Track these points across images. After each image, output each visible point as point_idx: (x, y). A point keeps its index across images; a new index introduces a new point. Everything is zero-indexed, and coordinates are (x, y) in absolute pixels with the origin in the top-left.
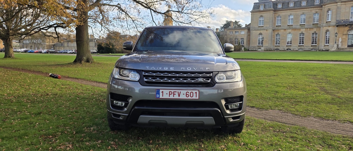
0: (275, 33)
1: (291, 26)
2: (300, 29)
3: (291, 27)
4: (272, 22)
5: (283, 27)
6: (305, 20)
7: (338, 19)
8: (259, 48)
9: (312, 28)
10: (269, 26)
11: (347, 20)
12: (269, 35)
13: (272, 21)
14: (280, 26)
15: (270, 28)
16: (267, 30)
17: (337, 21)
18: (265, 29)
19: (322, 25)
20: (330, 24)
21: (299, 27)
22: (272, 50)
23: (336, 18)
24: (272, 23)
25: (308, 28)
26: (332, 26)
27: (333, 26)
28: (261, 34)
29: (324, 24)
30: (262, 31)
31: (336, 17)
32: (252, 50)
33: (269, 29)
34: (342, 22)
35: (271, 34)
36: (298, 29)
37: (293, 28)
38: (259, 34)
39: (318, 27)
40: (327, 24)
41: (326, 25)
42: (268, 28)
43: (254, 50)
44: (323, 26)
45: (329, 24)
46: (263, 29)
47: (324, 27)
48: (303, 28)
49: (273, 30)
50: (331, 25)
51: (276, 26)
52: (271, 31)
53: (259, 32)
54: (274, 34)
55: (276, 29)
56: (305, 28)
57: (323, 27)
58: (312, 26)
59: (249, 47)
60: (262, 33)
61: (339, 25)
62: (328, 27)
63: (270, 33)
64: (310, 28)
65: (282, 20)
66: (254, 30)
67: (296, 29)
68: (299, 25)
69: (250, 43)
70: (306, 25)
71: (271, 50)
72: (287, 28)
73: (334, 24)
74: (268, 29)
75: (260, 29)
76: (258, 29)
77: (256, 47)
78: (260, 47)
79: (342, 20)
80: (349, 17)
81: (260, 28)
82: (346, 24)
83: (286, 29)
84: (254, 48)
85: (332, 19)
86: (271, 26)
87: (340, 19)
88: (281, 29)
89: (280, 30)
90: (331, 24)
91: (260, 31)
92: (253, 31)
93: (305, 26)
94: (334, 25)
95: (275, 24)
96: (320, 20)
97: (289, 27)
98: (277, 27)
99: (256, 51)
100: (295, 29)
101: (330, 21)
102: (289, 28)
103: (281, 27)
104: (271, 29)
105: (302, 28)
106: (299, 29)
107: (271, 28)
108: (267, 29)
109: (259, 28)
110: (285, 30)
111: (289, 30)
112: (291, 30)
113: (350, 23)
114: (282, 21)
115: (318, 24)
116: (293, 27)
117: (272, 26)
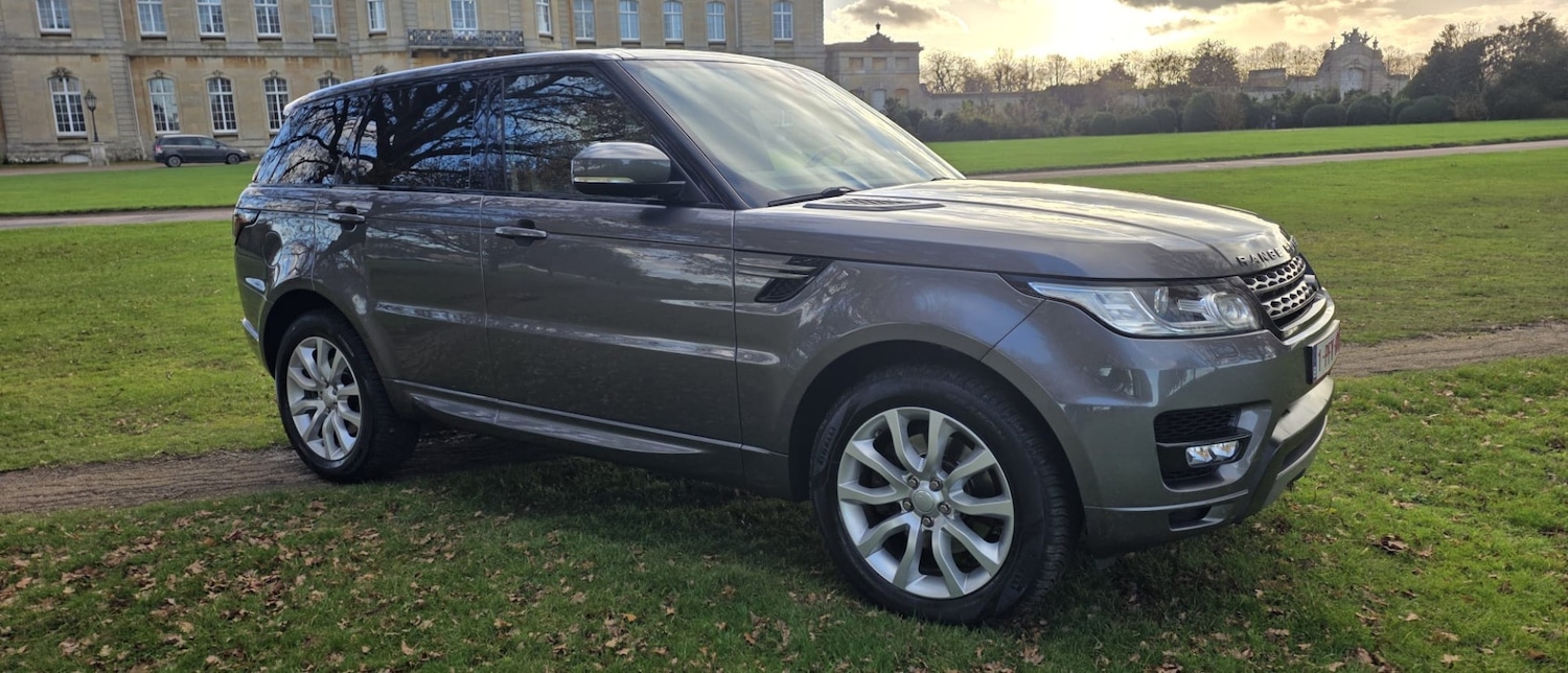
0: (141, 75)
1: (216, 44)
2: (264, 57)
3: (221, 47)
4: (118, 16)
5: (177, 46)
6: (277, 18)
7: (412, 26)
8: (68, 148)
9: (314, 57)
10: (102, 36)
11: (443, 31)
12: (115, 81)
13: (117, 10)
14: (165, 38)
15: (108, 44)
16: (94, 55)
17: (410, 34)
18: (85, 51)
19: (352, 45)
20: (386, 46)
21: (254, 49)
22: (145, 157)
23: (404, 21)
24: (119, 23)
25: (297, 57)
26: (394, 52)
27: (399, 53)
28: (61, 75)
29: (361, 44)
30: (66, 62)
31: (404, 15)
32: (31, 163)
33: (107, 51)
34: (429, 38)
35: (122, 76)
36: (252, 58)
37: (231, 54)
38: (53, 73)
39: (338, 51)
40: (372, 44)
41: (370, 47)
42: (99, 48)
43: (42, 159)
44: (361, 51)
45: (381, 43)
46: (70, 48)
47: (366, 54)
48: (276, 54)
49: (132, 58)
50: (389, 49)
51: (139, 39)
52: (120, 64)
53: (49, 64)
54: (137, 77)
55: (145, 53)
56: (286, 57)
57: (361, 55)
58: (312, 47)
59: (6, 142)
60: (68, 68)
61: (419, 50)
62: (381, 55)
63: (112, 70)
64: (305, 58)
65: (164, 8)
66: (13, 50)
67: (246, 57)
68: (256, 40)
69: (8, 124)
70: (288, 43)
71: (141, 156)
72: (202, 53)
73: (400, 45)
74: (101, 51)
75: (57, 48)
76: (41, 48)
77: (47, 144)
78: (67, 142)
79: (429, 32)
80: (448, 23)
81: (53, 45)
82: (445, 49)
83: (195, 58)
84: (38, 148)
85: (389, 24)
86: (118, 37)
87: (421, 27)
88: (171, 53)
89: (166, 59)
90: (387, 43)
91: (53, 58)
92: (11, 54)
93: (285, 47)
94: (403, 49)
95: (131, 25)
96: (339, 26)
97: (211, 45)
98: (149, 45)
99: (51, 163)
100: (243, 57)
101: (384, 29)
102: (211, 53)
103: (169, 46)
104: (118, 51)
105: (270, 54)
106: (259, 57)
107: (118, 44)
108: (97, 51)
109: (43, 44)
110: (191, 58)
111: (211, 61)
112: (221, 60)
113: (455, 43)
114: (165, 16)
115: (334, 40)
116: (228, 46)
117: (121, 34)
